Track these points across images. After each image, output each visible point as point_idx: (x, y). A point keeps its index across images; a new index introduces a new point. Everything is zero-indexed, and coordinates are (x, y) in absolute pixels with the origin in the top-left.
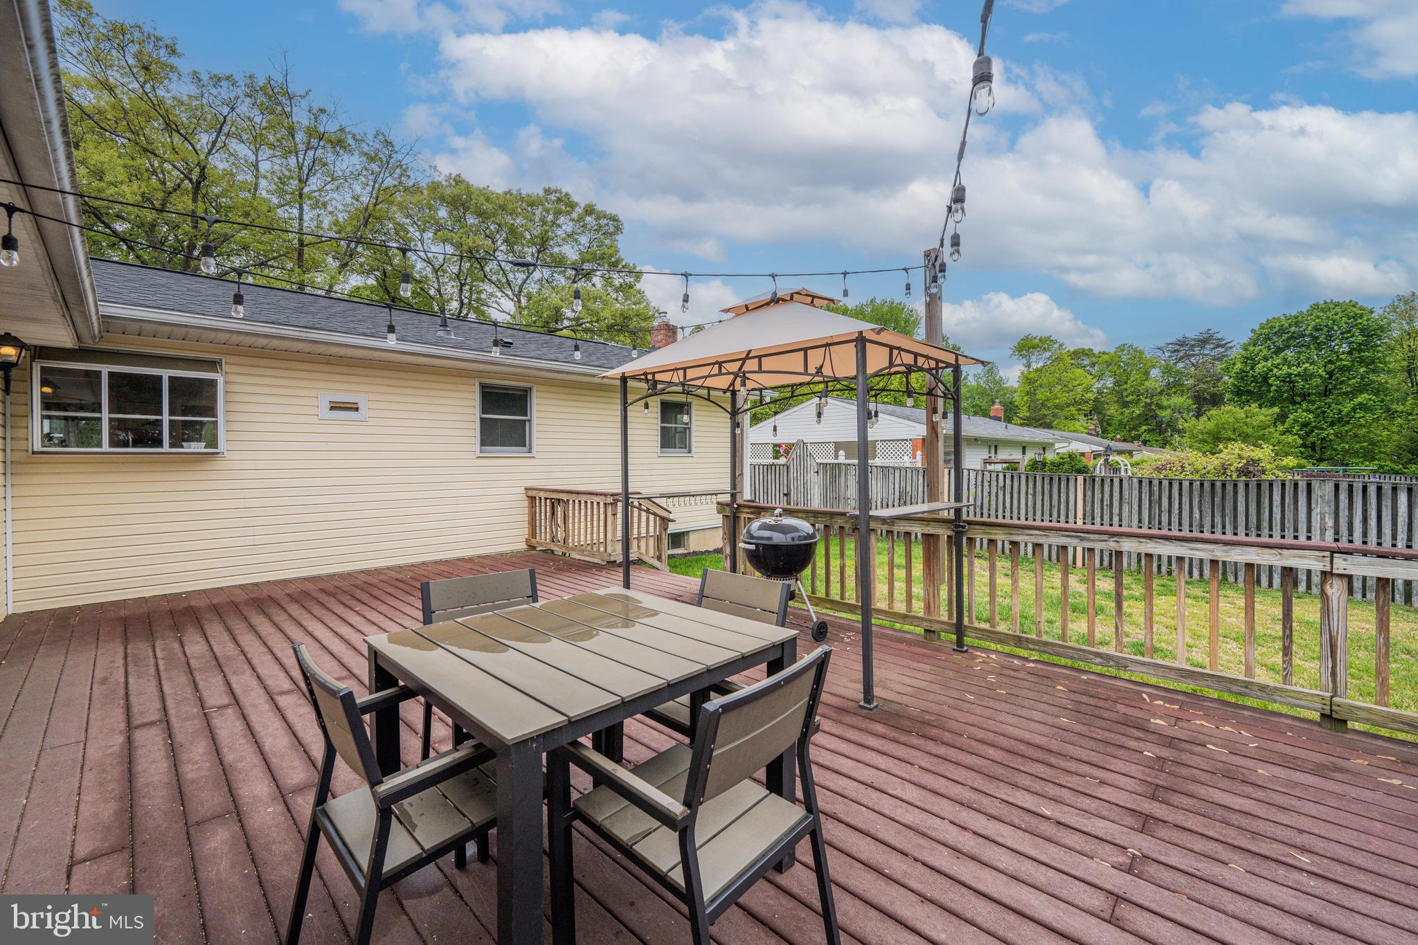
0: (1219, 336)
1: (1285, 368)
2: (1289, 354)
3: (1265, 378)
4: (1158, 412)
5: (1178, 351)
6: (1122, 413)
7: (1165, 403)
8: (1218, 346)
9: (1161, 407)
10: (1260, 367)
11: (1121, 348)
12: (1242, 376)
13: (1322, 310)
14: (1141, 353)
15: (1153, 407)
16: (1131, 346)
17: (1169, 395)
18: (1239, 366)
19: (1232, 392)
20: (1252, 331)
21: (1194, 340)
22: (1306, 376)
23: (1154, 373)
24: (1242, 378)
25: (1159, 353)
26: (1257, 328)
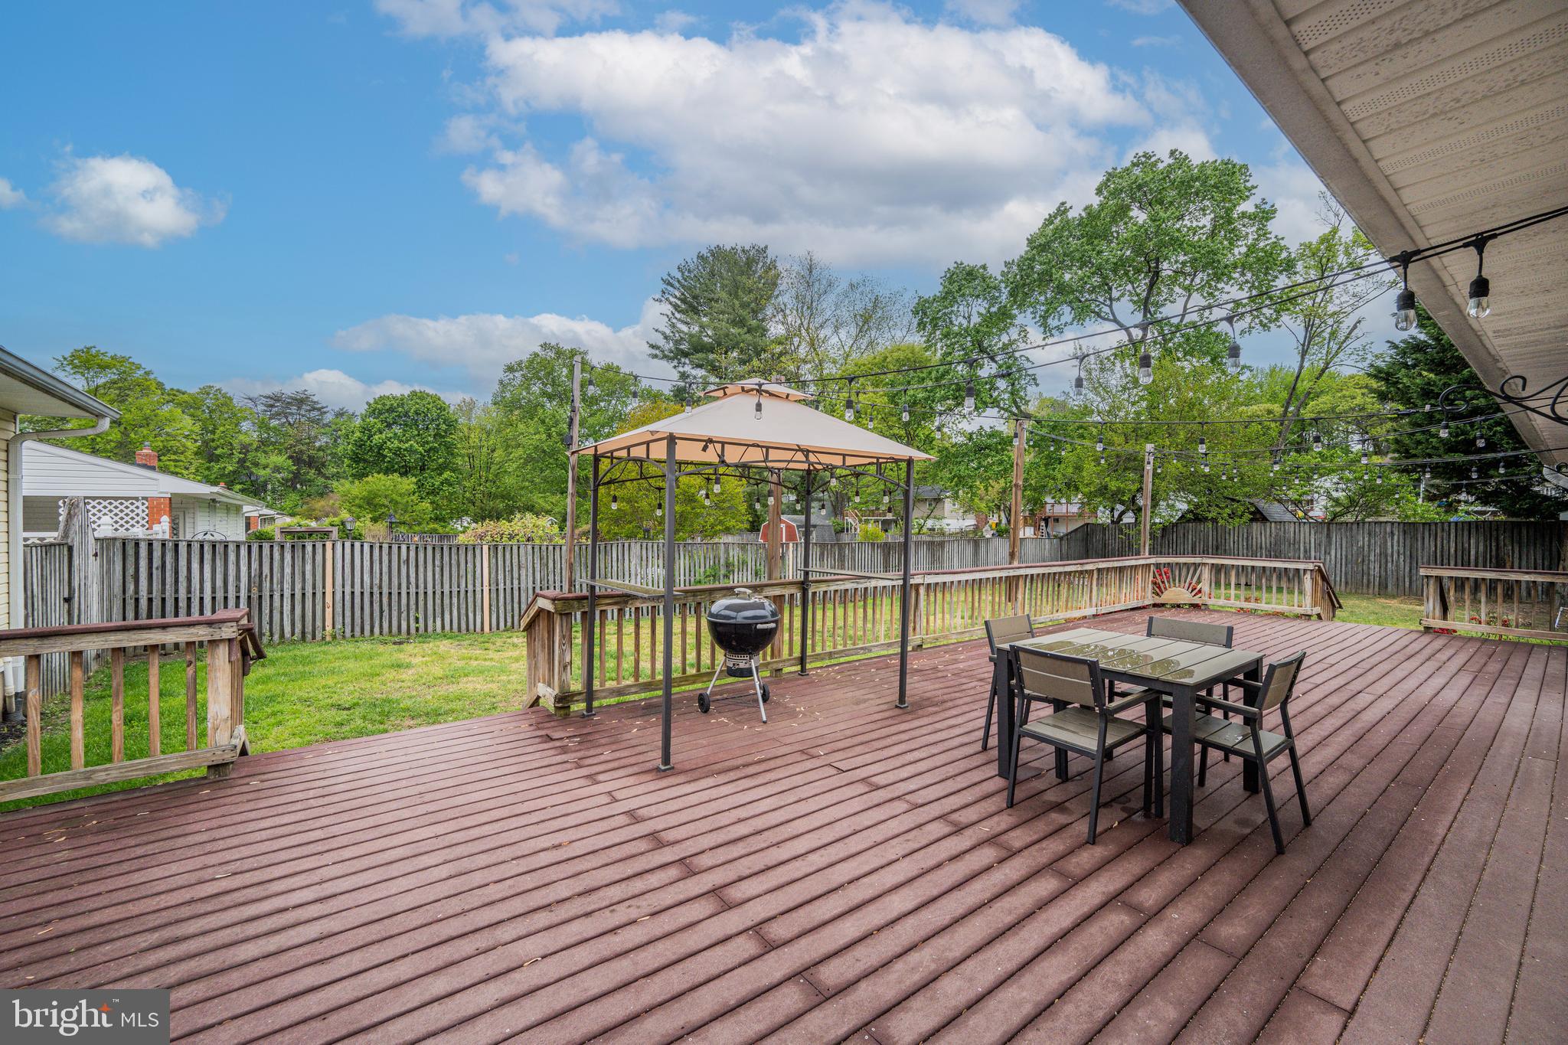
0: (315, 399)
1: (396, 442)
2: (397, 429)
3: (380, 448)
4: (254, 470)
5: (272, 406)
6: (208, 469)
7: (263, 461)
8: (314, 409)
9: (257, 465)
10: (377, 439)
11: (206, 391)
12: (360, 444)
13: (419, 398)
14: (231, 399)
15: (248, 464)
16: (219, 390)
17: (265, 452)
18: (358, 434)
19: (351, 459)
20: (368, 403)
21: (292, 398)
22: (411, 451)
23: (245, 426)
24: (360, 446)
25: (250, 404)
26: (372, 401)
